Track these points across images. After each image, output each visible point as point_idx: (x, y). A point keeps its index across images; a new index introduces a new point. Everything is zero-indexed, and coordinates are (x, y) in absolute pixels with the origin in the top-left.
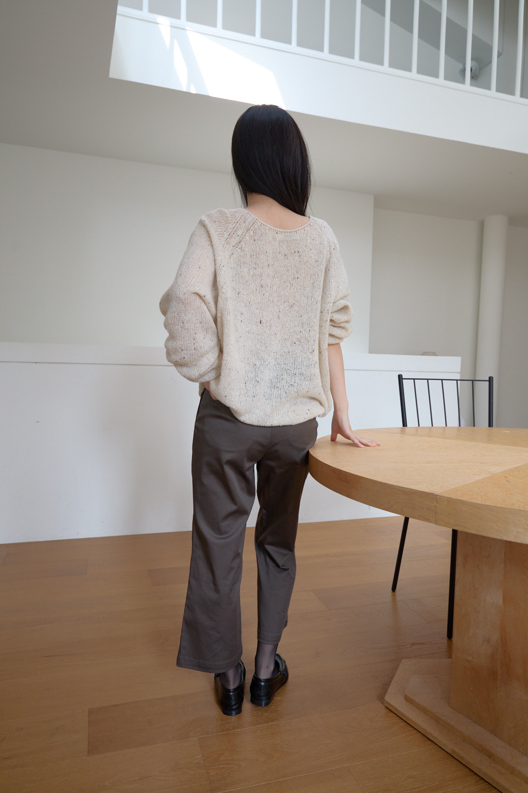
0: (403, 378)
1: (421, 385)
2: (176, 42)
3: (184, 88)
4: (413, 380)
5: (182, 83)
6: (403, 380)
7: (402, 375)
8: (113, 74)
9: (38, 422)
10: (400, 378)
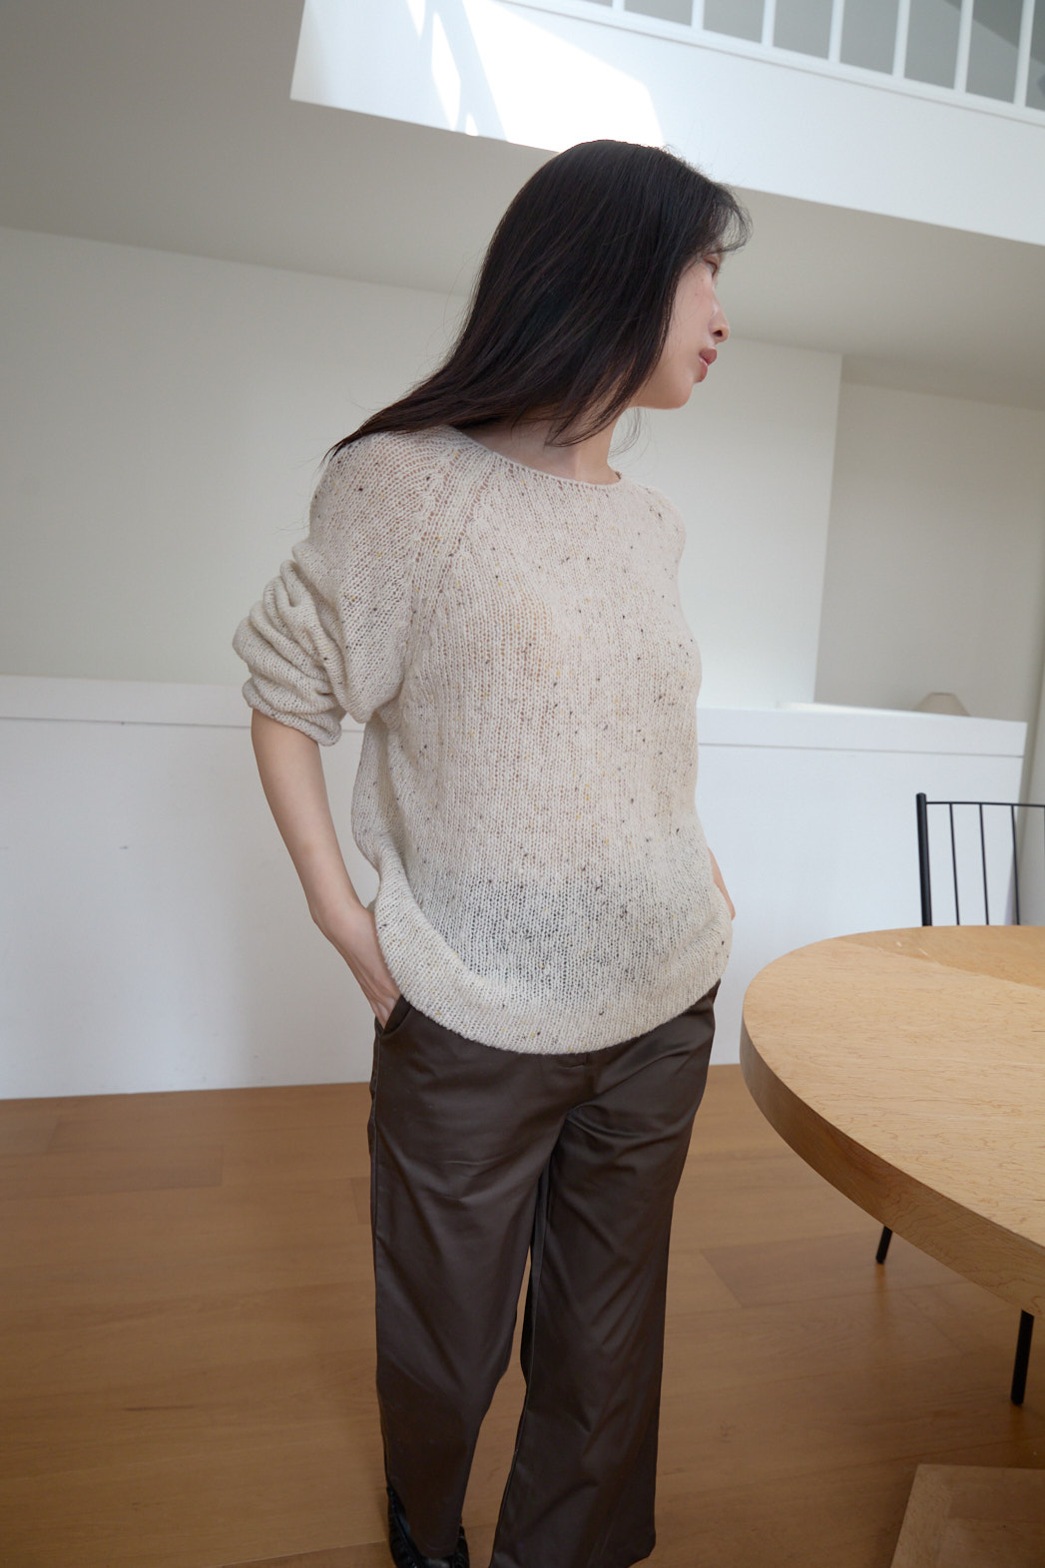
0: (928, 800)
1: (966, 817)
2: (437, 19)
3: (452, 126)
4: (948, 806)
5: (450, 114)
6: (929, 806)
7: (925, 796)
8: (300, 91)
9: (125, 848)
10: (921, 801)
